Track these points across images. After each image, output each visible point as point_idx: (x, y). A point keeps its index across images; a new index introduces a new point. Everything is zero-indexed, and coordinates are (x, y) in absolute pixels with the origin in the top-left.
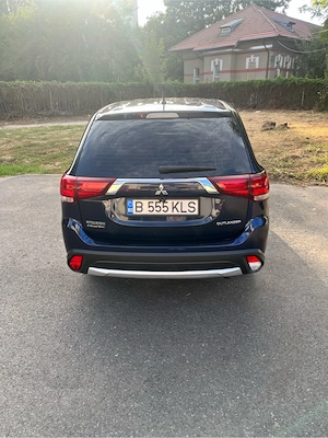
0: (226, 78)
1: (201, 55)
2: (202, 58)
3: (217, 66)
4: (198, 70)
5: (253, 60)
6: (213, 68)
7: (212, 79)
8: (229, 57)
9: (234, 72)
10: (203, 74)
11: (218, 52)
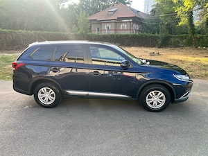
0: (112, 33)
2: (101, 24)
3: (108, 28)
4: (98, 29)
5: (124, 26)
6: (106, 28)
7: (106, 33)
8: (114, 24)
9: (115, 30)
10: (101, 30)
11: (109, 22)
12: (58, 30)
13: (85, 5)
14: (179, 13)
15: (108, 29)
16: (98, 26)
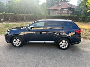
1: (54, 10)
2: (54, 11)
5: (64, 12)
7: (56, 15)
8: (60, 11)
9: (60, 14)
10: (54, 14)
11: (58, 10)
12: (36, 14)
13: (49, 3)
14: (88, 6)
15: (57, 13)
16: (53, 12)
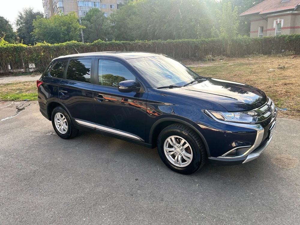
1: (265, 17)
